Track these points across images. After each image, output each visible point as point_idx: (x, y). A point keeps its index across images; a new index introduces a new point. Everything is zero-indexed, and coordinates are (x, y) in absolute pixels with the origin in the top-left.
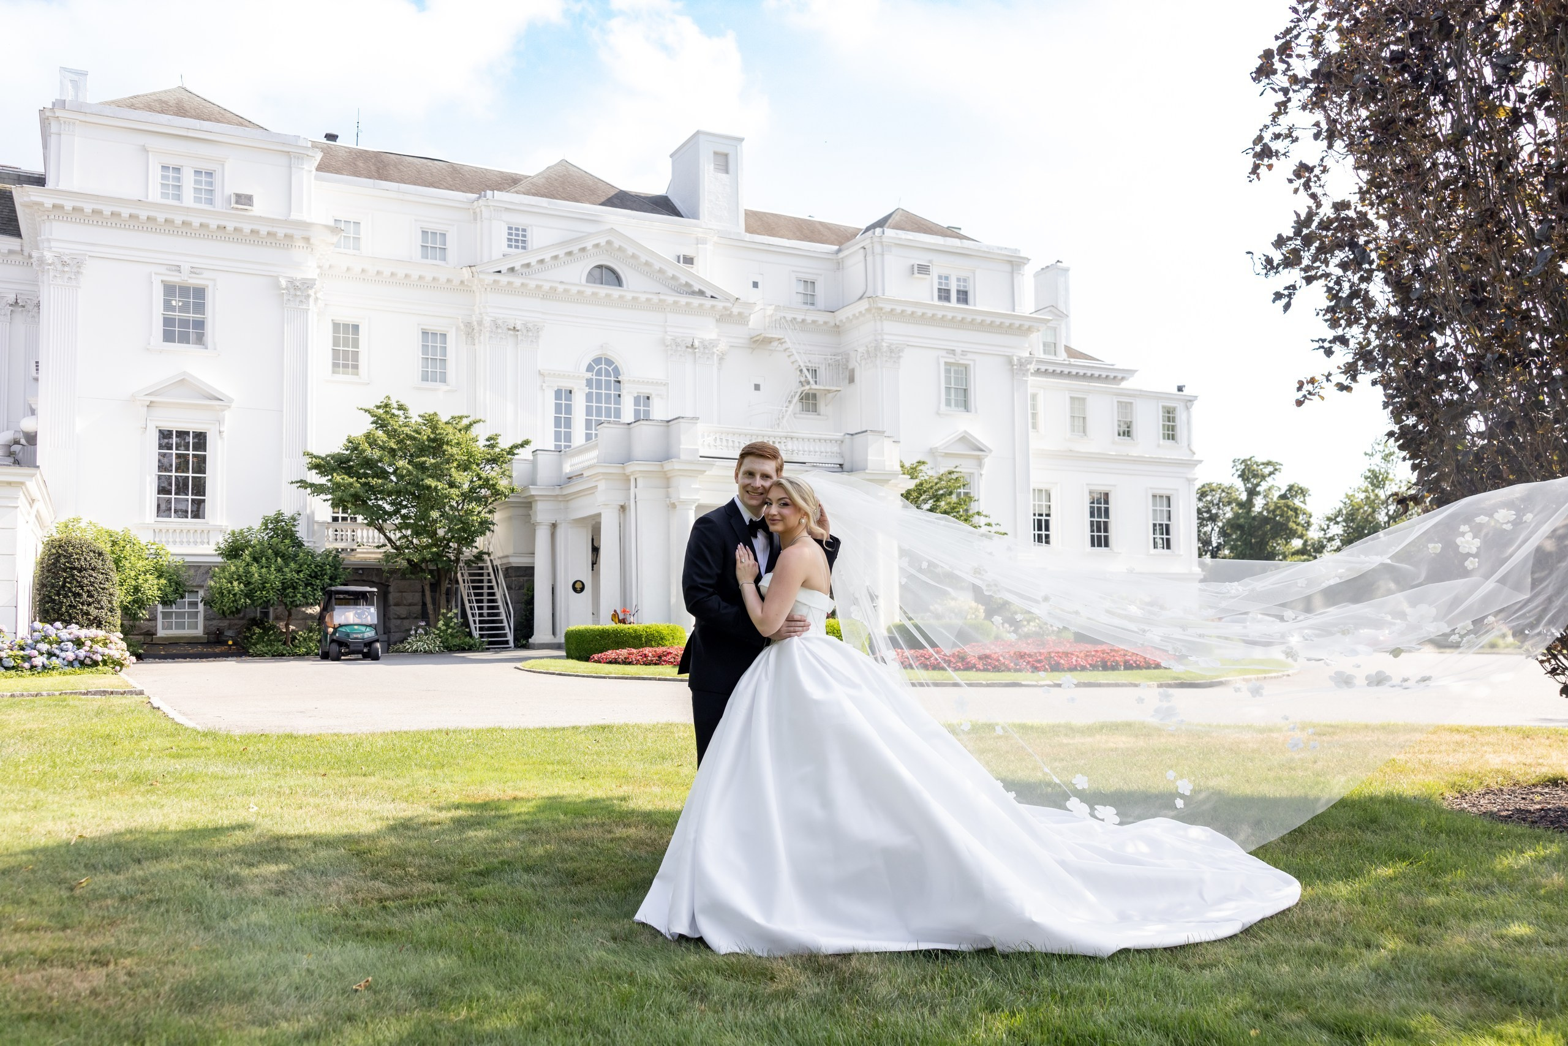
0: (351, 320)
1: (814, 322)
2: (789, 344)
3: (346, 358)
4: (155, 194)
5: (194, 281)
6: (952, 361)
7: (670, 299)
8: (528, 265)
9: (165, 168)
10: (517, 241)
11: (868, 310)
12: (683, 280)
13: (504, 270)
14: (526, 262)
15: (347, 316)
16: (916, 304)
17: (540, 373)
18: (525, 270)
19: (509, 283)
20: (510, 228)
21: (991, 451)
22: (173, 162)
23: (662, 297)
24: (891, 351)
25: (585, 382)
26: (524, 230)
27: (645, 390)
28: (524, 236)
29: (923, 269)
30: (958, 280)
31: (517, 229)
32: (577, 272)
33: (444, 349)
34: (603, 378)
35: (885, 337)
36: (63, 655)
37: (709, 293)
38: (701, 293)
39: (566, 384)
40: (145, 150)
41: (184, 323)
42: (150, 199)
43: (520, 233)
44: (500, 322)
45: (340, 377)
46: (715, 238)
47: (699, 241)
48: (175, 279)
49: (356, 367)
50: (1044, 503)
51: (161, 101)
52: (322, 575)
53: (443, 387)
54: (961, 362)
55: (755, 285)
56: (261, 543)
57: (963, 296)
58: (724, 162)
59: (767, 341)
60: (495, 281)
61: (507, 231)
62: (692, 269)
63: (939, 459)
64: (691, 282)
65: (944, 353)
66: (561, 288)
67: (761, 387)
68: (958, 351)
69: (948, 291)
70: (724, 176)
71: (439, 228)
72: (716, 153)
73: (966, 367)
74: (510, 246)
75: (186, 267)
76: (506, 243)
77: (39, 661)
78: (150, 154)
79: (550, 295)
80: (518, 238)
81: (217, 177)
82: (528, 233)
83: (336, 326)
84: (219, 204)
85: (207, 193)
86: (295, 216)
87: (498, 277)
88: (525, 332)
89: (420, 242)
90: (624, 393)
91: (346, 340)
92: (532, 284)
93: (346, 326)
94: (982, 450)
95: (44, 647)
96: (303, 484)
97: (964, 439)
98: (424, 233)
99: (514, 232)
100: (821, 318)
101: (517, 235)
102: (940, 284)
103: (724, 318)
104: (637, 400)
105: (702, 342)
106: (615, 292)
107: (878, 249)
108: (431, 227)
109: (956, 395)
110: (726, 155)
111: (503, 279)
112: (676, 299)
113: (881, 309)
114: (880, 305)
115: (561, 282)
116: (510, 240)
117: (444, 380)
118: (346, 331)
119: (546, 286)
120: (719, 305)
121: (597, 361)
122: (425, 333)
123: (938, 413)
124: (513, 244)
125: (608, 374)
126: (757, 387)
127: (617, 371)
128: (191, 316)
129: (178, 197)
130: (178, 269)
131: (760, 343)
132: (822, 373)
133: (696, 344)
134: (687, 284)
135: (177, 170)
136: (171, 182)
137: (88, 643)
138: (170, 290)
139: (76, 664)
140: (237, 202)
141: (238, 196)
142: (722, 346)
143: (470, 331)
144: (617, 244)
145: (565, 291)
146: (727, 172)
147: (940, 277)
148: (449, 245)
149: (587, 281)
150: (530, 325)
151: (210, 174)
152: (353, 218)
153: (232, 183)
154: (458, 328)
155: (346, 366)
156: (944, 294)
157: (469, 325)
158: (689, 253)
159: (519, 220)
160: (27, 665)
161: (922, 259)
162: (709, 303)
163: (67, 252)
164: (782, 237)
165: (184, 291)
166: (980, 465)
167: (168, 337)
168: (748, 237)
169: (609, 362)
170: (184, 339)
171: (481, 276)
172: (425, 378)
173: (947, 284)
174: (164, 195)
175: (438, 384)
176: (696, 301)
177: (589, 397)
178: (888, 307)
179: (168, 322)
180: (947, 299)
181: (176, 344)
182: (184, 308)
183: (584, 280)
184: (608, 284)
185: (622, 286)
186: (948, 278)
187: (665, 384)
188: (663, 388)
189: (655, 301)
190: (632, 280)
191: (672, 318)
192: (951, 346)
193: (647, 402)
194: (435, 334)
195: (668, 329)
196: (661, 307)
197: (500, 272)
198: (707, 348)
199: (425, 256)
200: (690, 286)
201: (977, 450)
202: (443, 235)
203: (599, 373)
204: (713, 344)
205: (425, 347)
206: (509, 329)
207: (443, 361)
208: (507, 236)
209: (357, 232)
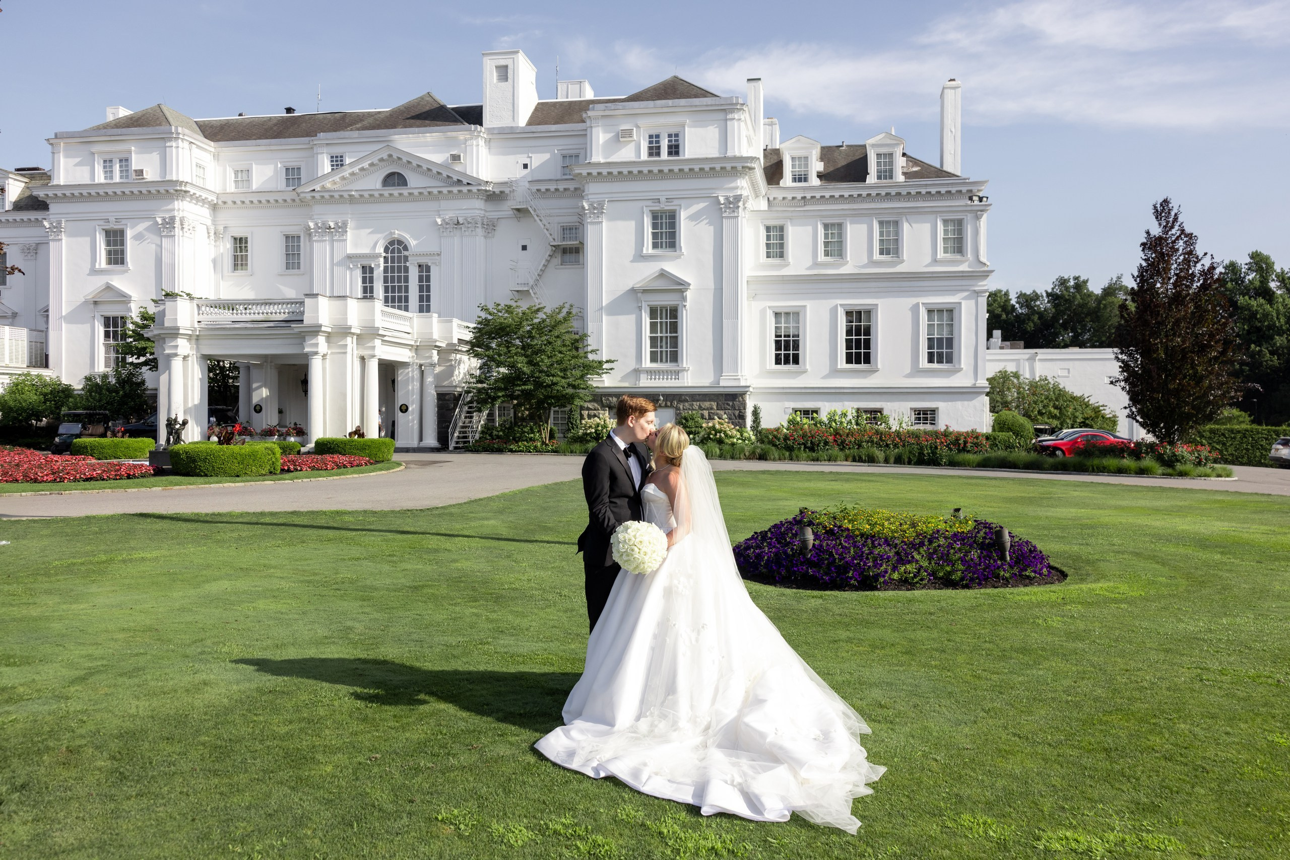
0: (243, 235)
3: (241, 260)
5: (118, 227)
6: (658, 208)
9: (104, 161)
10: (337, 165)
12: (447, 174)
15: (241, 233)
16: (622, 164)
17: (349, 257)
20: (332, 157)
21: (690, 285)
22: (108, 157)
23: (430, 190)
24: (595, 208)
25: (382, 259)
26: (341, 157)
27: (426, 261)
28: (342, 160)
29: (628, 133)
30: (669, 136)
31: (337, 157)
32: (375, 181)
33: (298, 247)
34: (396, 255)
35: (589, 197)
37: (465, 181)
38: (461, 182)
39: (370, 263)
40: (93, 153)
41: (116, 252)
42: (97, 182)
43: (339, 159)
44: (320, 225)
47: (464, 142)
48: (109, 226)
49: (247, 265)
53: (298, 272)
54: (667, 208)
55: (525, 166)
57: (674, 149)
58: (504, 72)
61: (330, 159)
62: (458, 165)
63: (641, 295)
64: (453, 175)
65: (649, 203)
67: (528, 247)
68: (663, 199)
69: (659, 148)
70: (504, 83)
71: (294, 164)
72: (497, 67)
73: (672, 212)
74: (333, 169)
75: (113, 219)
76: (330, 167)
78: (96, 156)
80: (338, 163)
81: (129, 161)
82: (344, 158)
84: (130, 178)
86: (168, 178)
87: (313, 194)
88: (337, 229)
89: (284, 177)
90: (410, 263)
91: (241, 248)
92: (336, 195)
93: (241, 239)
94: (681, 285)
97: (663, 277)
98: (287, 169)
99: (335, 159)
101: (337, 161)
102: (651, 142)
103: (489, 197)
104: (420, 268)
105: (465, 219)
108: (291, 164)
109: (665, 236)
110: (507, 67)
114: (590, 170)
115: (356, 191)
116: (332, 165)
117: (299, 267)
118: (240, 243)
120: (474, 189)
121: (392, 243)
122: (286, 237)
124: (335, 167)
125: (399, 251)
126: (524, 248)
127: (405, 248)
128: (119, 248)
129: (112, 178)
131: (519, 212)
133: (461, 221)
134: (450, 177)
135: (111, 161)
136: (108, 170)
138: (108, 234)
146: (506, 81)
148: (301, 177)
149: (384, 186)
150: (340, 224)
151: (126, 160)
152: (244, 168)
153: (136, 163)
154: (304, 231)
155: (241, 265)
156: (654, 151)
157: (307, 229)
158: (458, 152)
159: (337, 151)
161: (628, 124)
162: (466, 189)
163: (57, 220)
165: (114, 232)
167: (109, 261)
169: (401, 243)
170: (117, 262)
172: (288, 268)
173: (657, 142)
174: (105, 178)
175: (296, 271)
176: (457, 189)
177: (386, 270)
178: (595, 171)
179: (109, 252)
180: (658, 154)
182: (115, 243)
183: (379, 185)
184: (399, 185)
185: (406, 185)
186: (658, 136)
187: (438, 255)
188: (437, 257)
189: (426, 193)
190: (415, 181)
191: (444, 204)
192: (655, 195)
193: (428, 269)
194: (292, 237)
195: (441, 213)
196: (434, 197)
197: (314, 190)
198: (470, 222)
199: (288, 185)
200: (452, 178)
201: (678, 286)
202: (299, 169)
203: (393, 251)
204: (474, 220)
205: (287, 246)
206: (327, 229)
207: (299, 255)
208: (330, 163)
209: (248, 177)
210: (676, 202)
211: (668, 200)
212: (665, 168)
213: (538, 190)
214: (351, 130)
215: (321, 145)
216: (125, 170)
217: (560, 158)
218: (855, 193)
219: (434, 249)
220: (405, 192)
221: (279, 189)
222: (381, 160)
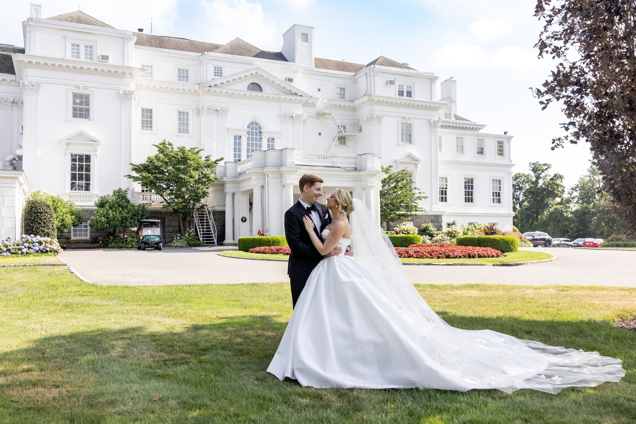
0: (149, 107)
1: (344, 106)
2: (333, 116)
3: (147, 123)
4: (69, 56)
5: (85, 92)
6: (404, 122)
7: (283, 97)
8: (223, 83)
9: (73, 45)
10: (218, 73)
11: (368, 100)
12: (288, 89)
13: (212, 85)
15: (147, 106)
16: (389, 98)
17: (228, 129)
18: (221, 85)
19: (215, 91)
20: (215, 68)
21: (421, 161)
22: (76, 42)
23: (279, 96)
24: (378, 118)
25: (246, 132)
26: (221, 68)
27: (272, 136)
28: (221, 71)
29: (392, 82)
30: (407, 87)
31: (218, 68)
32: (243, 86)
33: (188, 119)
34: (254, 131)
35: (375, 112)
36: (34, 248)
37: (299, 94)
38: (296, 94)
39: (239, 134)
40: (65, 38)
41: (81, 110)
42: (67, 58)
43: (219, 69)
44: (211, 107)
45: (145, 131)
46: (302, 70)
47: (295, 72)
48: (77, 91)
49: (151, 127)
50: (444, 183)
51: (71, 17)
52: (138, 215)
53: (187, 135)
54: (408, 122)
55: (319, 90)
56: (113, 201)
57: (409, 94)
58: (306, 37)
59: (325, 114)
60: (209, 90)
61: (214, 69)
62: (292, 84)
63: (398, 164)
64: (292, 89)
65: (401, 119)
66: (236, 93)
67: (322, 134)
68: (407, 118)
69: (403, 92)
70: (306, 43)
71: (185, 68)
72: (302, 34)
73: (410, 125)
74: (215, 75)
75: (81, 86)
76: (213, 74)
78: (67, 39)
79: (232, 96)
80: (218, 72)
81: (94, 48)
82: (223, 70)
83: (143, 110)
84: (95, 60)
85: (90, 55)
86: (126, 64)
87: (210, 88)
88: (221, 111)
89: (177, 74)
90: (263, 137)
91: (147, 116)
92: (224, 91)
93: (147, 110)
94: (417, 161)
96: (130, 177)
97: (409, 156)
98: (179, 70)
99: (217, 69)
100: (347, 104)
102: (399, 89)
103: (306, 104)
104: (269, 140)
105: (296, 115)
106: (259, 94)
107: (372, 74)
108: (182, 68)
109: (406, 137)
110: (307, 35)
111: (212, 89)
112: (285, 97)
113: (373, 100)
114: (373, 98)
115: (237, 90)
116: (215, 72)
117: (187, 132)
118: (147, 112)
119: (230, 92)
120: (304, 99)
121: (252, 123)
122: (180, 112)
123: (398, 145)
124: (216, 74)
125: (256, 129)
126: (320, 134)
127: (260, 128)
128: (84, 107)
129: (78, 57)
130: (79, 87)
131: (321, 115)
132: (348, 128)
133: (294, 116)
134: (290, 90)
135: (78, 46)
136: (75, 51)
137: (44, 243)
138: (75, 96)
139: (40, 252)
140: (102, 59)
141: (103, 56)
142: (305, 117)
143: (198, 111)
144: (260, 74)
145: (238, 94)
146: (307, 41)
147: (399, 86)
148: (189, 75)
149: (247, 90)
150: (223, 109)
151: (91, 47)
152: (150, 64)
153: (100, 51)
154: (193, 110)
155: (147, 127)
156: (401, 93)
157: (198, 109)
158: (291, 77)
159: (219, 64)
161: (391, 78)
162: (299, 98)
163: (34, 81)
164: (330, 69)
165: (81, 96)
166: (416, 167)
167: (75, 116)
168: (316, 69)
169: (257, 124)
170: (81, 116)
171: (203, 88)
172: (180, 132)
173: (402, 89)
174: (73, 56)
175: (185, 134)
176: (294, 97)
177: (248, 139)
178: (376, 99)
179: (74, 109)
180: (402, 95)
181: (78, 119)
182: (81, 104)
185: (262, 91)
186: (402, 86)
187: (280, 133)
188: (279, 135)
189: (276, 98)
191: (284, 105)
192: (404, 115)
193: (273, 140)
194: (184, 113)
195: (282, 110)
196: (279, 100)
197: (211, 86)
198: (298, 117)
199: (179, 80)
200: (291, 91)
201: (415, 161)
202: (187, 71)
203: (252, 129)
204: (301, 116)
205: (180, 119)
206: (215, 110)
207: (187, 124)
208: (214, 71)
209: (152, 70)
210: (412, 120)
211: (410, 118)
212: (403, 102)
215: (209, 59)
219: (278, 130)
221: (176, 82)
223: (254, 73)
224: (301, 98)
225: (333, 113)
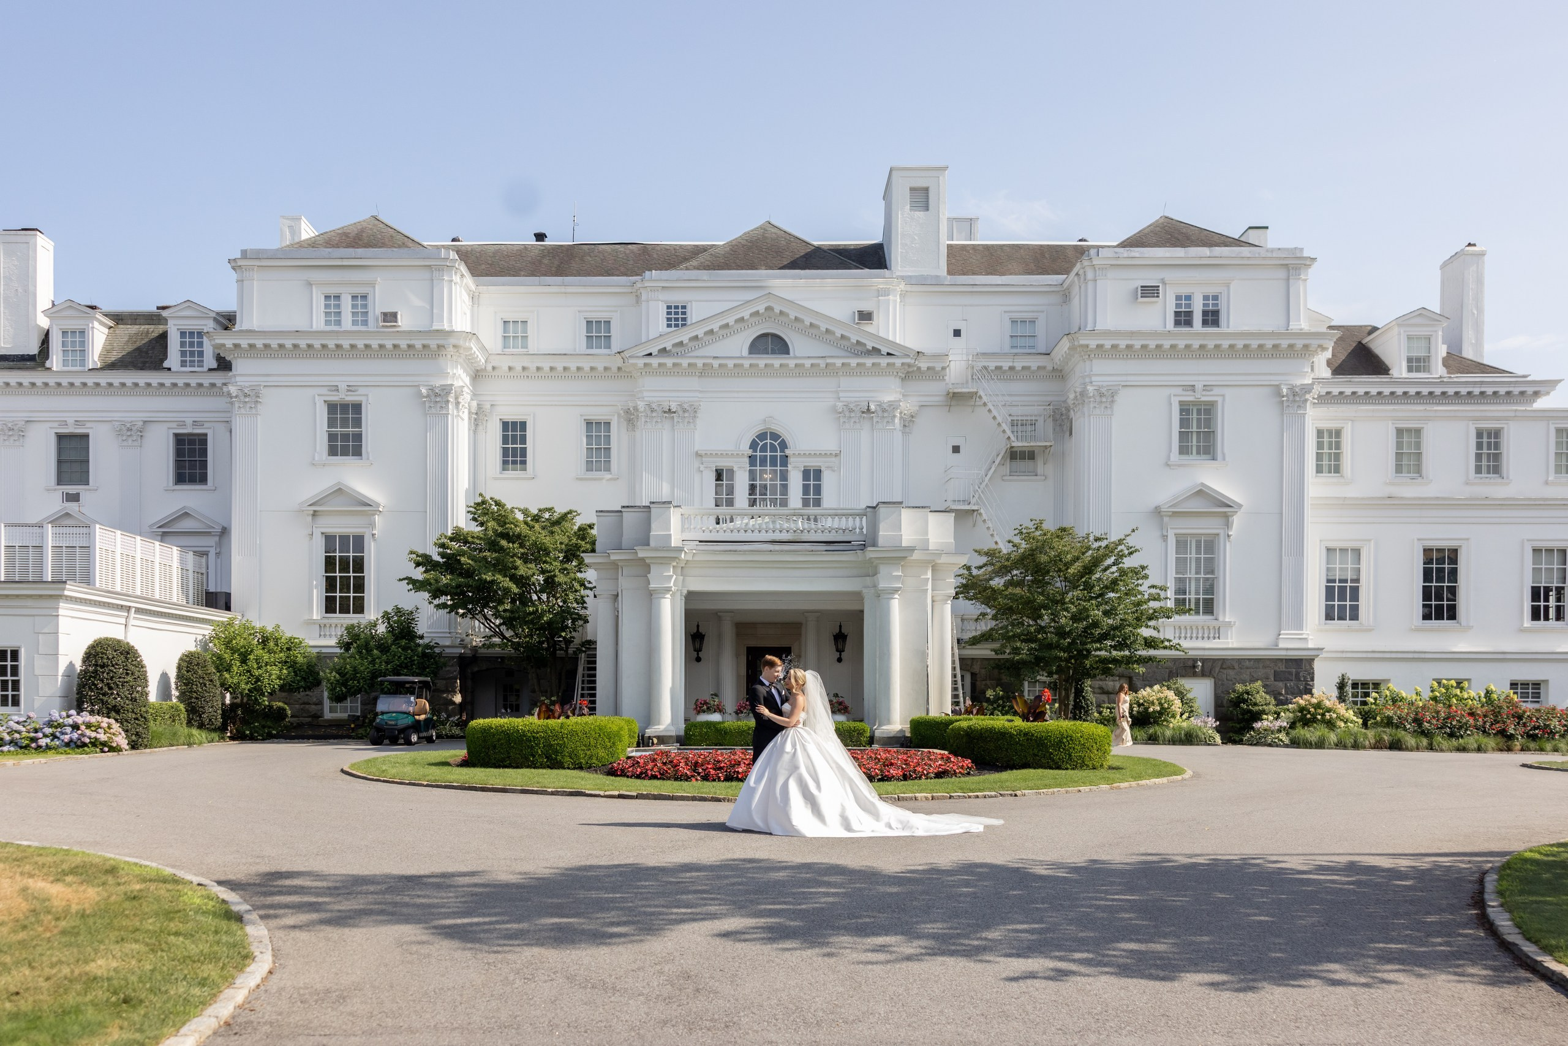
0: (518, 418)
2: (985, 399)
3: (514, 455)
5: (351, 398)
6: (1190, 399)
7: (854, 362)
8: (680, 344)
9: (327, 297)
10: (677, 319)
12: (855, 339)
13: (655, 351)
14: (677, 340)
15: (513, 414)
17: (698, 455)
18: (678, 350)
19: (661, 365)
20: (669, 307)
21: (1242, 506)
23: (829, 361)
24: (1102, 395)
25: (747, 460)
26: (684, 307)
27: (813, 463)
28: (684, 313)
29: (1152, 291)
30: (1206, 298)
31: (676, 307)
32: (738, 345)
33: (608, 438)
34: (768, 454)
35: (1092, 380)
36: (62, 737)
37: (884, 350)
38: (876, 351)
39: (727, 464)
41: (345, 437)
43: (680, 310)
44: (654, 406)
45: (510, 474)
47: (881, 294)
48: (335, 398)
49: (524, 462)
50: (1350, 566)
52: (412, 665)
53: (608, 476)
54: (1204, 399)
55: (957, 333)
57: (1213, 318)
58: (922, 198)
59: (966, 396)
60: (645, 365)
61: (665, 310)
62: (869, 326)
63: (1166, 519)
64: (863, 341)
65: (1177, 391)
67: (962, 449)
68: (1200, 386)
69: (1189, 314)
70: (922, 214)
71: (602, 316)
72: (913, 189)
73: (1211, 405)
74: (669, 326)
75: (343, 387)
76: (665, 322)
77: (43, 742)
79: (706, 371)
80: (677, 316)
81: (370, 299)
82: (688, 310)
83: (505, 425)
84: (371, 325)
86: (437, 326)
87: (648, 360)
88: (681, 413)
89: (585, 333)
90: (790, 467)
91: (514, 437)
92: (685, 362)
93: (514, 424)
94: (1228, 507)
95: (48, 731)
97: (1201, 493)
98: (589, 323)
99: (673, 310)
100: (1037, 362)
101: (676, 313)
102: (1177, 306)
103: (909, 376)
104: (806, 474)
105: (880, 405)
106: (776, 361)
107: (1088, 274)
108: (594, 316)
109: (1195, 440)
110: (926, 190)
111: (654, 362)
113: (1088, 346)
114: (1082, 342)
115: (715, 357)
116: (669, 319)
117: (608, 469)
118: (514, 430)
119: (700, 363)
120: (898, 362)
121: (762, 436)
122: (589, 424)
123: (1167, 465)
124: (673, 323)
125: (773, 449)
126: (956, 449)
127: (784, 445)
128: (350, 430)
129: (339, 323)
131: (956, 399)
133: (873, 407)
134: (859, 344)
135: (338, 297)
137: (83, 727)
138: (332, 408)
139: (72, 745)
140: (385, 321)
141: (386, 314)
142: (907, 407)
143: (630, 417)
144: (777, 309)
145: (721, 365)
146: (926, 209)
147: (1178, 298)
148: (613, 333)
149: (750, 353)
150: (686, 406)
151: (364, 297)
152: (519, 317)
153: (381, 303)
154: (619, 415)
155: (514, 462)
156: (1183, 318)
157: (627, 412)
158: (867, 308)
159: (677, 298)
160: (33, 745)
161: (1150, 279)
162: (884, 361)
165: (344, 408)
166: (1227, 525)
167: (333, 451)
169: (775, 436)
170: (346, 452)
171: (631, 361)
172: (589, 468)
173: (1188, 305)
174: (327, 323)
175: (602, 474)
176: (869, 361)
177: (752, 475)
178: (1093, 344)
179: (332, 437)
180: (1188, 323)
181: (339, 458)
182: (344, 424)
183: (745, 352)
184: (773, 352)
185: (788, 354)
186: (1188, 298)
187: (836, 455)
188: (833, 459)
189: (823, 366)
190: (800, 345)
191: (846, 382)
192: (1188, 381)
193: (818, 473)
194: (598, 423)
195: (841, 395)
196: (829, 370)
197: (650, 354)
198: (887, 411)
199: (589, 346)
200: (865, 345)
201: (1223, 508)
202: (608, 323)
203: (764, 449)
204: (893, 406)
205: (589, 437)
206: (665, 412)
207: (608, 450)
208: (665, 315)
209: (525, 331)
210: (1216, 391)
211: (1208, 388)
212: (1196, 344)
213: (985, 368)
214: (687, 269)
215: (654, 289)
216: (361, 314)
217: (1008, 324)
218: (1374, 391)
219: (831, 446)
220: (792, 363)
221: (578, 352)
222: (757, 313)
223: (761, 308)
224: (891, 360)
225: (981, 393)
